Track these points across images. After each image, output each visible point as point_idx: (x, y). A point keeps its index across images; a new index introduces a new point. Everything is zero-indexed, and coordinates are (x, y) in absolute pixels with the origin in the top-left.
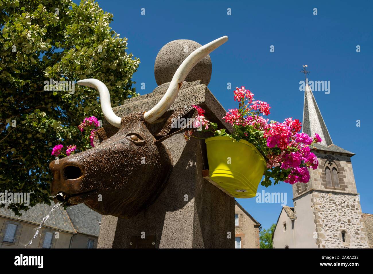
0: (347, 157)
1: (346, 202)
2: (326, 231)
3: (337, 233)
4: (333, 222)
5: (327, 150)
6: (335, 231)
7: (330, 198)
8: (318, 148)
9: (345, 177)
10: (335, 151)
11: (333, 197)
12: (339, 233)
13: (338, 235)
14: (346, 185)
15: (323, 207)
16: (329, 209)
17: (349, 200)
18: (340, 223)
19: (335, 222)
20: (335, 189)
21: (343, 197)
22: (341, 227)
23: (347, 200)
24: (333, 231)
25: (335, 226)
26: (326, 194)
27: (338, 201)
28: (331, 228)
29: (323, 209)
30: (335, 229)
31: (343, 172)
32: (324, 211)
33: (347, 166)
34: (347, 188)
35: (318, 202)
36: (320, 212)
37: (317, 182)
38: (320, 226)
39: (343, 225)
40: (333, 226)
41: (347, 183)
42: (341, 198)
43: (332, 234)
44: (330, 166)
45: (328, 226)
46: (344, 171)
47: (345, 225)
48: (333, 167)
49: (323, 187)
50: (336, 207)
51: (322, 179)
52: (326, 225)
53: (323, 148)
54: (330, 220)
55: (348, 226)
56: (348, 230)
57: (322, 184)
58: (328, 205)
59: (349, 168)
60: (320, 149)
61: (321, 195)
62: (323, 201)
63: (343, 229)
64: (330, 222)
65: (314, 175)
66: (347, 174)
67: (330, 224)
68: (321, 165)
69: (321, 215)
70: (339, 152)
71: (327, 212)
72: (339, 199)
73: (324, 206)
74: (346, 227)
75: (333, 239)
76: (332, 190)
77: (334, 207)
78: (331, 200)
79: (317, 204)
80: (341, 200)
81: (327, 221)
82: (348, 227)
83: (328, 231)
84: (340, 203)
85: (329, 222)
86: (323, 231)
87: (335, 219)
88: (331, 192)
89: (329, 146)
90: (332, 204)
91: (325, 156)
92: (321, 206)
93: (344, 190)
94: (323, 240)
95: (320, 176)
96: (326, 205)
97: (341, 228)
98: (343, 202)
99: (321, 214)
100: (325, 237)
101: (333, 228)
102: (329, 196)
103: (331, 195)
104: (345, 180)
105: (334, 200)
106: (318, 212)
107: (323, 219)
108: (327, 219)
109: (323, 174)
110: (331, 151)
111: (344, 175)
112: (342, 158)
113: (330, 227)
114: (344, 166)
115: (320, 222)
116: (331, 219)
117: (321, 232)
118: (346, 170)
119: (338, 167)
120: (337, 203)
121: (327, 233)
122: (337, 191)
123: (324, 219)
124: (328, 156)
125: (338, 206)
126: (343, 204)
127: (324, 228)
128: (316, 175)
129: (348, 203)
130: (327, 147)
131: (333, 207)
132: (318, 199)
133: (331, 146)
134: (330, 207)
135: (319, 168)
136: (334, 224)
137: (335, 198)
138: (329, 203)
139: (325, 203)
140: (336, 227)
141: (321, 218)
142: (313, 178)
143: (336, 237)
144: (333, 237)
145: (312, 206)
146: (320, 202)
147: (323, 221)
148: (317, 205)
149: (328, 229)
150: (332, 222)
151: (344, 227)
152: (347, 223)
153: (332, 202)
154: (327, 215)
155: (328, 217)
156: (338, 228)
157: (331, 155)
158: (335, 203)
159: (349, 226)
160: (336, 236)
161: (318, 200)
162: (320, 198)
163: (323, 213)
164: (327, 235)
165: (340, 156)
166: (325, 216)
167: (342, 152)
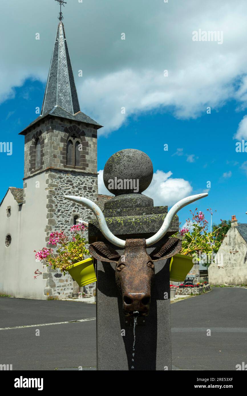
0: (94, 129)
1: (84, 184)
2: (58, 216)
3: (69, 218)
4: (67, 206)
5: (73, 119)
6: (67, 216)
7: (68, 179)
8: (63, 116)
9: (87, 153)
10: (82, 121)
11: (71, 178)
12: (72, 218)
13: (70, 220)
14: (87, 163)
15: (59, 190)
16: (65, 192)
17: (88, 181)
18: (74, 207)
19: (70, 206)
20: (75, 168)
21: (81, 178)
22: (74, 211)
23: (86, 181)
24: (65, 217)
25: (68, 210)
26: (64, 175)
27: (76, 182)
28: (64, 214)
29: (59, 192)
30: (68, 214)
31: (86, 148)
32: (59, 194)
33: (92, 140)
34: (88, 166)
35: (54, 183)
36: (55, 195)
37: (56, 159)
38: (52, 212)
39: (77, 210)
40: (66, 211)
41: (89, 161)
42: (79, 178)
43: (64, 220)
44: (74, 139)
45: (60, 211)
46: (88, 147)
47: (79, 209)
48: (77, 141)
49: (62, 165)
50: (73, 189)
51: (62, 156)
52: (59, 211)
53: (69, 116)
54: (64, 204)
55: (81, 210)
56: (81, 214)
57: (62, 162)
58: (64, 187)
59: (94, 143)
60: (65, 117)
61: (59, 175)
62: (60, 182)
63: (76, 213)
64: (65, 207)
65: (54, 150)
66: (90, 150)
67: (64, 208)
68: (64, 138)
69: (55, 199)
70: (86, 122)
71: (62, 195)
72: (77, 180)
73: (61, 189)
74: (79, 211)
75: (65, 225)
76: (71, 170)
77: (71, 189)
78: (69, 181)
79: (53, 185)
80: (79, 181)
81: (61, 206)
82: (81, 212)
83: (60, 217)
84: (78, 184)
85: (62, 207)
86: (55, 218)
87: (69, 203)
88: (70, 171)
89: (76, 114)
90: (69, 186)
91: (69, 126)
92: (56, 188)
93: (84, 169)
94: (53, 226)
95: (61, 151)
96: (62, 187)
97: (75, 213)
98: (81, 183)
99: (55, 197)
100: (56, 223)
101: (66, 213)
102: (67, 176)
103: (70, 176)
104: (87, 157)
105: (71, 182)
106: (53, 196)
107: (56, 204)
108: (61, 203)
109: (64, 149)
110: (78, 120)
111: (87, 151)
112: (88, 130)
113: (63, 212)
114: (89, 141)
115: (53, 207)
116: (66, 203)
117: (53, 218)
118: (90, 145)
119: (81, 141)
120: (75, 185)
121: (59, 219)
122: (76, 170)
123: (58, 203)
124: (73, 126)
125: (75, 187)
126: (81, 186)
127: (57, 213)
128: (56, 150)
129: (86, 184)
130: (74, 115)
131: (69, 189)
132: (54, 180)
133: (78, 114)
134: (66, 189)
135: (61, 142)
136: (67, 209)
137: (73, 178)
138: (65, 185)
139: (62, 184)
140: (69, 212)
141: (55, 202)
142: (53, 154)
143: (68, 223)
144: (64, 223)
145: (46, 189)
146: (56, 184)
147: (57, 205)
148: (52, 187)
149: (60, 215)
150: (65, 206)
151: (78, 211)
152: (81, 207)
153: (69, 183)
154: (61, 198)
155: (62, 201)
156: (71, 213)
157: (77, 126)
158: (72, 185)
159: (83, 210)
160: (68, 221)
161: (54, 182)
162: (57, 179)
163: (57, 196)
164: (59, 221)
165: (86, 127)
166: (59, 199)
167: (90, 123)
